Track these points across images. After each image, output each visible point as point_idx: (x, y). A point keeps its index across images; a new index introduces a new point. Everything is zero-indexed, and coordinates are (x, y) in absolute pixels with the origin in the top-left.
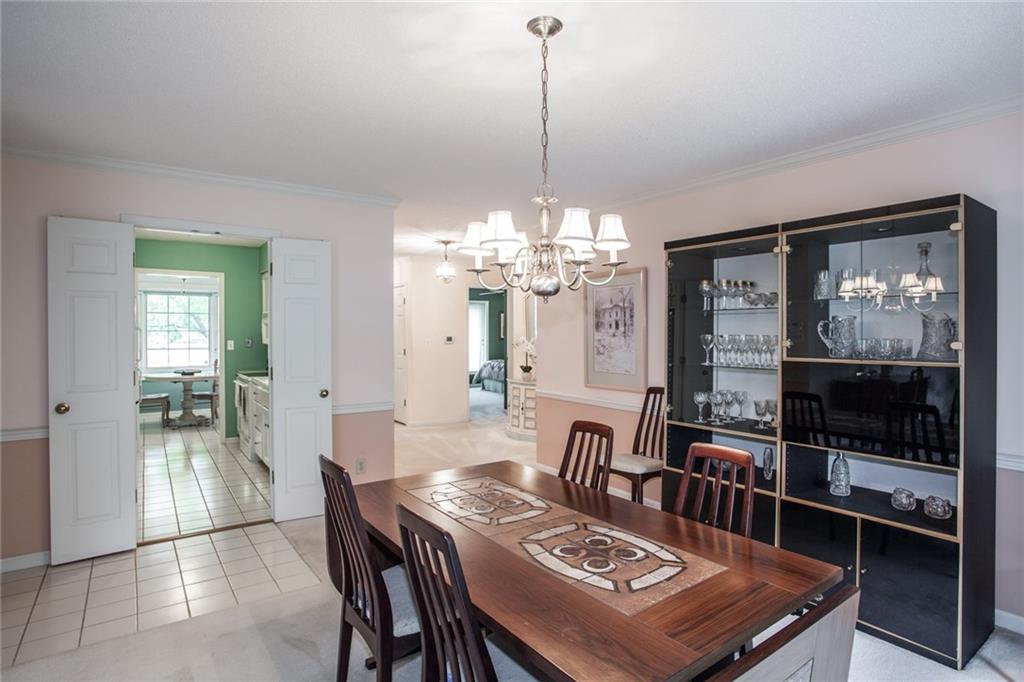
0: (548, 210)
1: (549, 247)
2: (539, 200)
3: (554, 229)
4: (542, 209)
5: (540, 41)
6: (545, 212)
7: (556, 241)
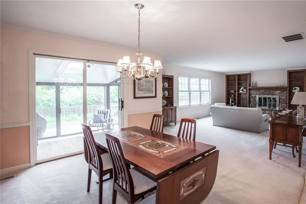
0: (140, 57)
1: (140, 67)
2: (137, 54)
3: (141, 61)
4: (138, 57)
5: (138, 10)
6: (139, 57)
7: (142, 65)
